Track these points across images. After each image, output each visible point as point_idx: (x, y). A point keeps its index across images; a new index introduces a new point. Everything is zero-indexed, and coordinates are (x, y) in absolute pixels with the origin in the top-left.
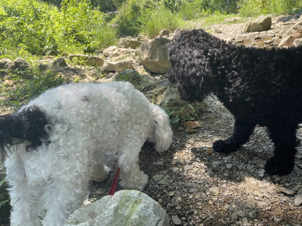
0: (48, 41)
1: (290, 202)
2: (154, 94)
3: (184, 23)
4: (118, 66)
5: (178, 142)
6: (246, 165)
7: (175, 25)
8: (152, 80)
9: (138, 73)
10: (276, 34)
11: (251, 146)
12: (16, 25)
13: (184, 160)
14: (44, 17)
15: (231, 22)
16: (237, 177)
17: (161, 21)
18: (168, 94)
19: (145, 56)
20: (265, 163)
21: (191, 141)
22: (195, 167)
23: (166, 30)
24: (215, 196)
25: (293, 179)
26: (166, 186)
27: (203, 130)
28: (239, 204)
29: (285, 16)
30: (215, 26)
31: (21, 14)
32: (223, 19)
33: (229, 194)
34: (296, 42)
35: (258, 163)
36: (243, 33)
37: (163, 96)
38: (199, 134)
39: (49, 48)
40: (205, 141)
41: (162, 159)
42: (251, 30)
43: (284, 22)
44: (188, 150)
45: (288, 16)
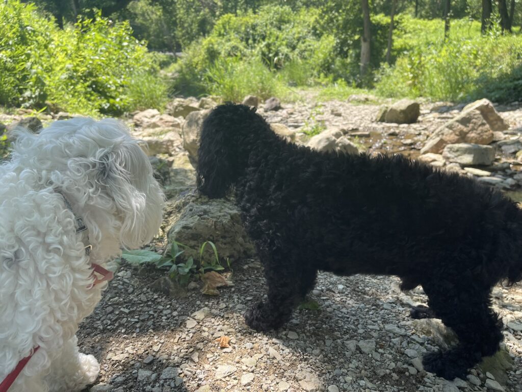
0: (31, 83)
3: (287, 90)
5: (175, 313)
6: (278, 381)
7: (269, 92)
10: (423, 132)
13: (170, 355)
14: (37, 41)
15: (359, 102)
17: (249, 81)
18: (185, 216)
19: (192, 137)
21: (199, 315)
23: (255, 96)
27: (234, 292)
29: (445, 104)
30: (333, 103)
32: (348, 95)
34: (449, 150)
36: (373, 122)
38: (222, 300)
39: (31, 95)
40: (227, 316)
41: (129, 349)
42: (385, 119)
43: (441, 113)
44: (187, 333)
45: (449, 104)
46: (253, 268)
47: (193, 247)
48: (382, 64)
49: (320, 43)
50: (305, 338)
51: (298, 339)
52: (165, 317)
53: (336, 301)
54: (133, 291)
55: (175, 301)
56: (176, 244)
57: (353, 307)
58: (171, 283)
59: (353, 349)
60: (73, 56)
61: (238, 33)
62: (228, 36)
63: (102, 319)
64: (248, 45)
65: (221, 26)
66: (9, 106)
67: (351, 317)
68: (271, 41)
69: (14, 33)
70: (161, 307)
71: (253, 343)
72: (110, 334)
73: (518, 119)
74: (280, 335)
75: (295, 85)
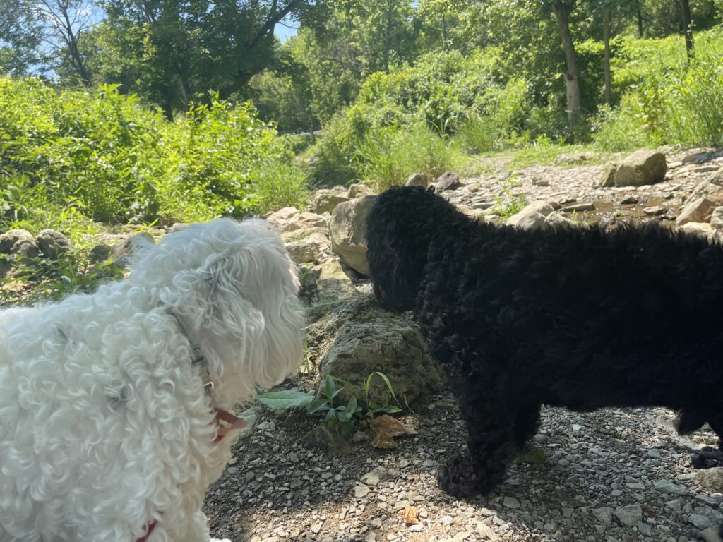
0: (139, 192)
2: (315, 335)
3: (466, 160)
5: (338, 477)
7: (442, 166)
10: (675, 194)
12: (71, 155)
13: (336, 536)
14: (142, 140)
15: (572, 162)
17: (412, 155)
18: (341, 340)
19: (343, 235)
21: (372, 478)
23: (422, 174)
27: (418, 443)
29: (703, 151)
30: (535, 169)
31: (90, 132)
32: (555, 155)
34: (719, 214)
36: (596, 188)
38: (402, 455)
39: (140, 206)
40: (412, 478)
41: (279, 530)
42: (615, 181)
43: (700, 163)
44: (356, 504)
45: (709, 150)
46: (442, 408)
47: (355, 382)
48: (599, 106)
49: (506, 90)
50: (530, 506)
51: (519, 509)
52: (325, 484)
53: (572, 449)
54: (280, 448)
55: (337, 460)
56: (332, 378)
57: (599, 456)
58: (330, 435)
59: (608, 520)
60: (187, 152)
61: (393, 94)
62: (379, 100)
63: (241, 489)
64: (407, 108)
65: (369, 89)
66: (115, 223)
67: (598, 471)
68: (438, 98)
69: (114, 133)
70: (318, 469)
71: (453, 517)
72: (253, 509)
74: (491, 503)
75: (477, 152)
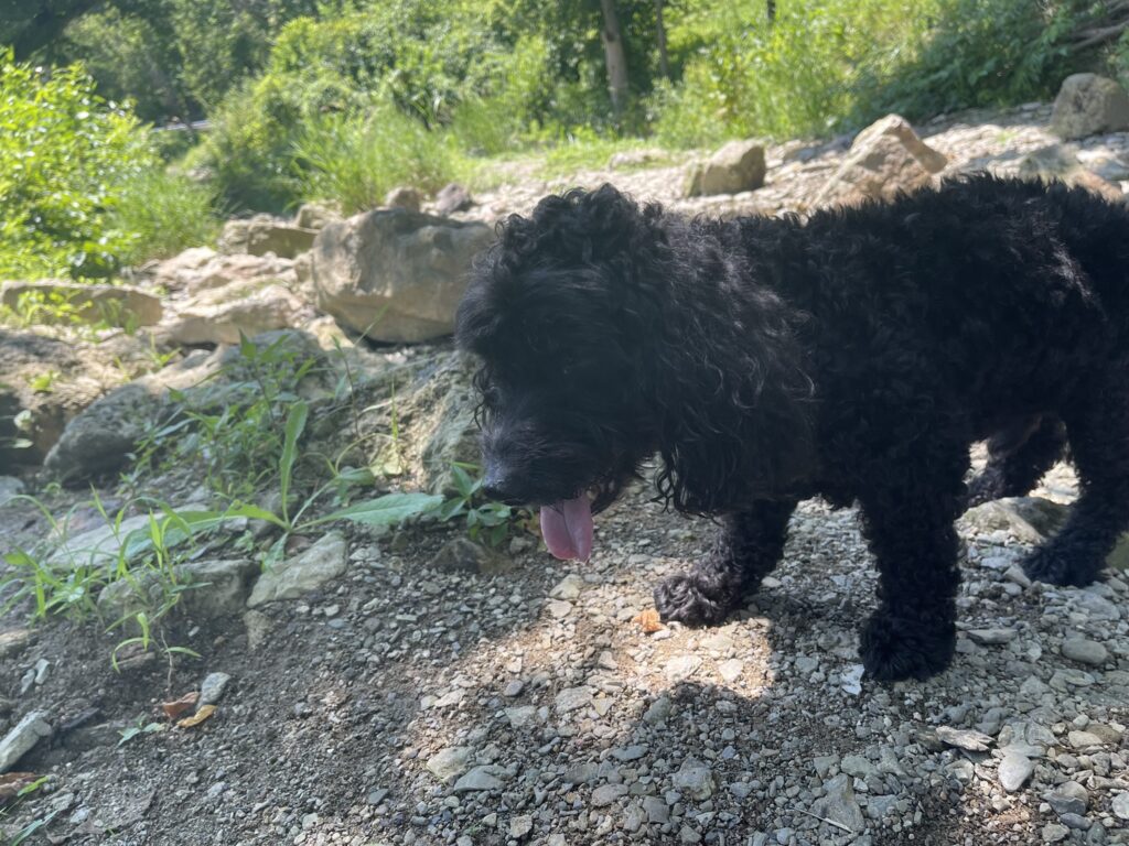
1: (982, 779)
2: (398, 414)
3: (473, 167)
4: (226, 323)
5: (515, 599)
6: (791, 659)
7: (439, 174)
8: (373, 366)
9: (316, 341)
11: (793, 581)
13: (552, 670)
15: (633, 165)
16: (768, 710)
17: (387, 158)
18: (457, 412)
19: (340, 277)
20: (856, 640)
21: (568, 588)
22: (602, 695)
23: (409, 188)
24: (702, 806)
25: (966, 689)
26: (490, 796)
27: (606, 539)
28: (803, 822)
29: (804, 145)
32: (607, 156)
33: (755, 783)
35: (832, 643)
36: (678, 200)
37: (434, 419)
40: (622, 580)
41: (458, 680)
42: (702, 188)
43: (805, 161)
44: (560, 626)
45: (812, 143)
48: (655, 82)
49: (515, 56)
52: (498, 611)
54: (402, 580)
55: (502, 579)
56: (460, 467)
58: (477, 548)
61: (331, 57)
62: (309, 68)
63: (366, 644)
64: (359, 82)
65: (288, 47)
68: (408, 67)
70: (478, 596)
72: (400, 666)
73: (956, 147)
75: (487, 152)
